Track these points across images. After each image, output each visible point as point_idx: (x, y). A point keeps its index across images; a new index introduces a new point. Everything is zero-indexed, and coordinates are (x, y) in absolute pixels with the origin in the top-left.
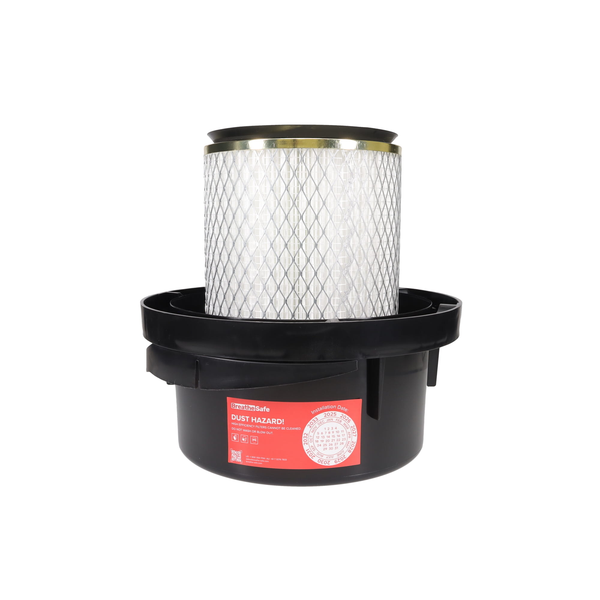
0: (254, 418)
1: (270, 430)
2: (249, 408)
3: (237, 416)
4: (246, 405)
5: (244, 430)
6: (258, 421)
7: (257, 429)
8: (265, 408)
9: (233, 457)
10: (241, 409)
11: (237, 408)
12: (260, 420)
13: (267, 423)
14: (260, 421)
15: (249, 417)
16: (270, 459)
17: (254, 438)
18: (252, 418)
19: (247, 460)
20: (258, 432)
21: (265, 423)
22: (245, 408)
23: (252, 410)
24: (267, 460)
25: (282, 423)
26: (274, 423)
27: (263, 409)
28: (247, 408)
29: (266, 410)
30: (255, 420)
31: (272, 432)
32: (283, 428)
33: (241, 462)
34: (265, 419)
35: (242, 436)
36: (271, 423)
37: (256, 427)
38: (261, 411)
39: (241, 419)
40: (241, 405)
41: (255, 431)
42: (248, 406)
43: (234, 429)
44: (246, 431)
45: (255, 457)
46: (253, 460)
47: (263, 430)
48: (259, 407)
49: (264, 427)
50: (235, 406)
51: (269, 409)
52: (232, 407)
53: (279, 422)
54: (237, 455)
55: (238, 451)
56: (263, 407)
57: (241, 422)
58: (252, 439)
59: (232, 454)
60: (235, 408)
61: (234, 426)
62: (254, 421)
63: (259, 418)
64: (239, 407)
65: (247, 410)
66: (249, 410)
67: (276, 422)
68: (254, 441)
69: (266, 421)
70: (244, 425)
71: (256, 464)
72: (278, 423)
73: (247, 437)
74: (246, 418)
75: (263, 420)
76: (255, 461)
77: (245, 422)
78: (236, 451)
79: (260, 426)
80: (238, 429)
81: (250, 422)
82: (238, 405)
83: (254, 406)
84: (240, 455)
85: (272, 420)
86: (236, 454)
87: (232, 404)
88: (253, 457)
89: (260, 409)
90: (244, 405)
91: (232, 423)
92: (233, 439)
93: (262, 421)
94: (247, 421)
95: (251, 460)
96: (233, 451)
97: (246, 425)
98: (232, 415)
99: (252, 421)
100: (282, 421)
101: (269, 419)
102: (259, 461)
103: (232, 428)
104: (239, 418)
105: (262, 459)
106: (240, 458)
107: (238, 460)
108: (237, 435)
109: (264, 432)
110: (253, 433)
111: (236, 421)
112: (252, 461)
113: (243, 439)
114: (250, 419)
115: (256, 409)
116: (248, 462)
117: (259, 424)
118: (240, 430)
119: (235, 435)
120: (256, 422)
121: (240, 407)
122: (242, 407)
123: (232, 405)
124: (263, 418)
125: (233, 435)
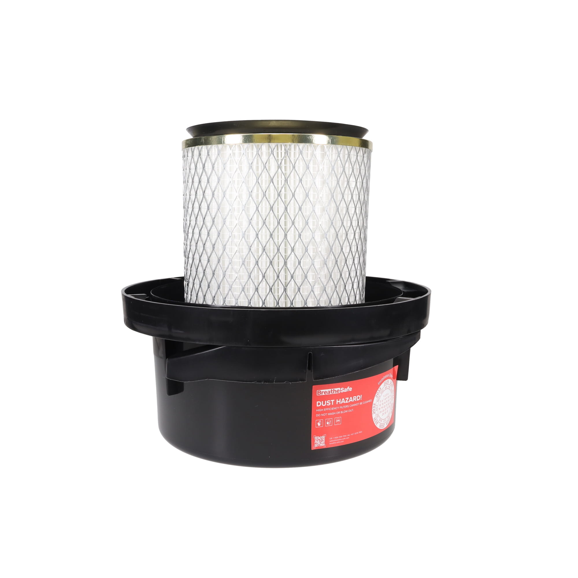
0: (339, 400)
1: (350, 408)
2: (335, 392)
3: (322, 402)
4: (332, 390)
5: (329, 414)
6: (342, 402)
7: (340, 410)
8: (348, 388)
9: (316, 443)
10: (327, 394)
11: (323, 394)
12: (344, 400)
13: (349, 402)
14: (344, 402)
15: (334, 400)
16: (350, 435)
17: (338, 419)
18: (337, 400)
19: (331, 442)
20: (342, 412)
21: (348, 402)
22: (331, 392)
23: (337, 392)
24: (348, 437)
25: (361, 398)
26: (354, 400)
27: (347, 390)
28: (333, 392)
29: (349, 389)
30: (340, 401)
31: (353, 409)
32: (361, 403)
33: (325, 446)
34: (348, 398)
35: (327, 420)
36: (352, 401)
37: (340, 408)
38: (345, 391)
39: (327, 403)
40: (327, 390)
41: (339, 413)
42: (334, 389)
43: (318, 415)
44: (331, 414)
45: (338, 437)
46: (336, 440)
47: (347, 409)
48: (343, 388)
49: (347, 406)
50: (321, 392)
51: (351, 388)
52: (318, 394)
53: (359, 398)
54: (321, 440)
55: (321, 436)
56: (347, 388)
57: (326, 407)
58: (336, 420)
59: (316, 441)
60: (321, 395)
61: (318, 413)
62: (339, 403)
63: (343, 399)
64: (324, 393)
65: (333, 394)
66: (335, 393)
67: (356, 399)
68: (338, 422)
69: (348, 400)
70: (329, 409)
71: (339, 443)
72: (357, 400)
73: (331, 420)
74: (331, 402)
75: (347, 399)
76: (338, 441)
77: (331, 406)
78: (319, 437)
79: (344, 406)
80: (322, 415)
81: (335, 405)
82: (324, 391)
83: (339, 389)
84: (324, 440)
85: (354, 398)
86: (319, 440)
87: (318, 391)
88: (336, 438)
89: (344, 390)
90: (330, 390)
91: (317, 410)
92: (317, 425)
93: (345, 401)
94: (333, 404)
95: (335, 440)
96: (316, 438)
97: (331, 409)
98: (317, 402)
99: (337, 404)
100: (360, 397)
101: (351, 398)
102: (341, 439)
103: (316, 414)
104: (324, 404)
105: (344, 437)
106: (324, 442)
107: (321, 444)
108: (322, 421)
109: (346, 411)
110: (337, 414)
111: (322, 407)
112: (335, 442)
113: (328, 423)
114: (335, 402)
115: (341, 391)
116: (332, 443)
117: (343, 404)
118: (324, 415)
119: (319, 421)
120: (340, 403)
121: (326, 392)
122: (327, 392)
123: (318, 393)
124: (346, 398)
125: (318, 422)
